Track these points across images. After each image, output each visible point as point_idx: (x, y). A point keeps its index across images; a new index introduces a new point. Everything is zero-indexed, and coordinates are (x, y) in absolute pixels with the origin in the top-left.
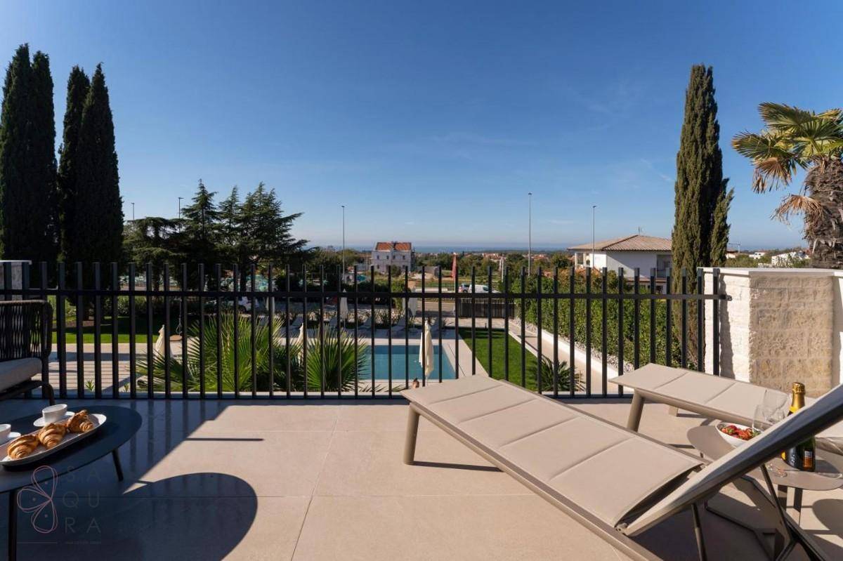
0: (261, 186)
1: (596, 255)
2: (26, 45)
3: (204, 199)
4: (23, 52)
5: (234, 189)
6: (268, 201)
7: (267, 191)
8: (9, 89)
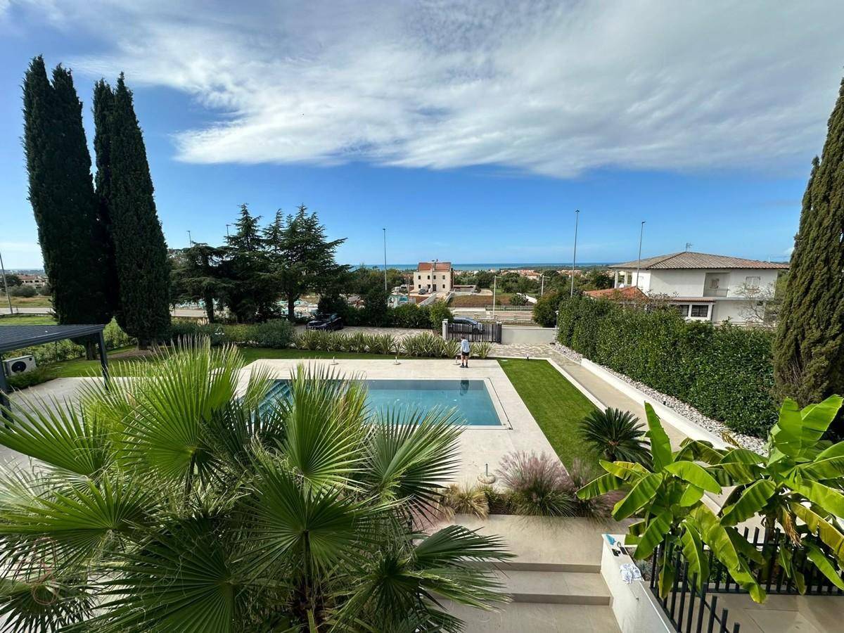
0: (302, 210)
1: (640, 274)
2: (40, 58)
3: (248, 225)
4: (39, 66)
5: (278, 213)
6: (310, 225)
7: (308, 215)
8: (31, 111)
